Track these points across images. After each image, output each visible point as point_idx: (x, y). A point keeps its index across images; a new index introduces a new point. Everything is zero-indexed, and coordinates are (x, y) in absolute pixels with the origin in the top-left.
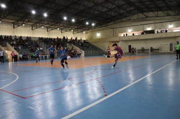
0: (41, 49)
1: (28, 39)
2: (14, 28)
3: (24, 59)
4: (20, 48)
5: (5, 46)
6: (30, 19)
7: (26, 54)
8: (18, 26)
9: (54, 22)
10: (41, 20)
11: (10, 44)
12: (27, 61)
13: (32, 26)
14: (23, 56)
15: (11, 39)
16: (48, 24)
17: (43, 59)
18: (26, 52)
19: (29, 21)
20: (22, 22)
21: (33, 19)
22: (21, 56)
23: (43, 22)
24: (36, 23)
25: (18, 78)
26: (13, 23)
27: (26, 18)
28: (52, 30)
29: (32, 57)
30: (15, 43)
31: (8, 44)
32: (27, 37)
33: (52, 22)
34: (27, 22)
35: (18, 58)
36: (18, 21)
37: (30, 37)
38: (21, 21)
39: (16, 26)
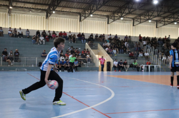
0: (146, 54)
1: (127, 39)
2: (108, 23)
3: (120, 68)
4: (115, 51)
5: (96, 48)
6: (132, 10)
7: (123, 61)
8: (114, 20)
9: (168, 12)
10: (148, 11)
11: (102, 45)
12: (123, 72)
13: (133, 19)
14: (118, 65)
15: (103, 39)
16: (158, 16)
17: (148, 71)
18: (124, 58)
19: (130, 13)
20: (120, 14)
21: (135, 10)
22: (116, 63)
23: (150, 14)
24: (140, 15)
25: (113, 95)
26: (108, 16)
27: (126, 8)
28: (164, 25)
29: (131, 66)
30: (108, 44)
31: (99, 46)
32: (126, 37)
33: (165, 13)
34: (127, 14)
35: (112, 66)
36: (114, 13)
37: (130, 37)
38: (118, 12)
39: (111, 20)
